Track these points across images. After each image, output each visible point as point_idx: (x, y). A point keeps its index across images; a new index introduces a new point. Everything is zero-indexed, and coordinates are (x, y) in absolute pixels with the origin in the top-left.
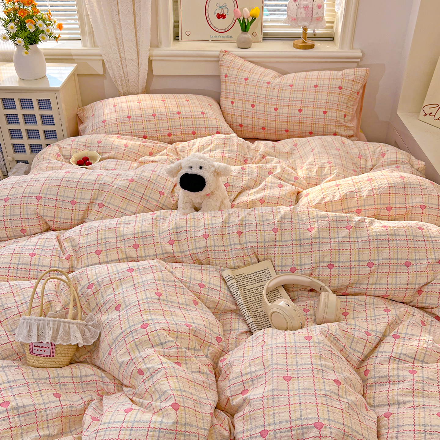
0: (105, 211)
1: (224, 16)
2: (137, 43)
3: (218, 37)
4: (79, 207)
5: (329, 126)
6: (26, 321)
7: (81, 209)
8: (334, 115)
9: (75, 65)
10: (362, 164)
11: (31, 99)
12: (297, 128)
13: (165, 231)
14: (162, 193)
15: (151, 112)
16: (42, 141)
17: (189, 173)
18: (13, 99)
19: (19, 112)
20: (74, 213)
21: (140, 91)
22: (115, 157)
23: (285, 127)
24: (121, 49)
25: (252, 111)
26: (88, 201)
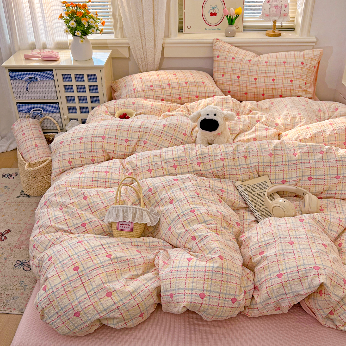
0: (148, 146)
1: (215, 14)
2: (154, 34)
3: (211, 29)
4: (131, 144)
5: (294, 91)
6: (114, 208)
7: (132, 145)
8: (298, 82)
9: (111, 50)
10: (321, 115)
11: (82, 75)
12: (271, 92)
13: (194, 157)
14: (185, 134)
15: (167, 82)
16: (89, 105)
17: (207, 118)
18: (70, 74)
19: (74, 83)
20: (127, 147)
21: (155, 69)
22: (145, 113)
23: (262, 92)
24: (143, 39)
25: (237, 81)
26: (136, 140)
